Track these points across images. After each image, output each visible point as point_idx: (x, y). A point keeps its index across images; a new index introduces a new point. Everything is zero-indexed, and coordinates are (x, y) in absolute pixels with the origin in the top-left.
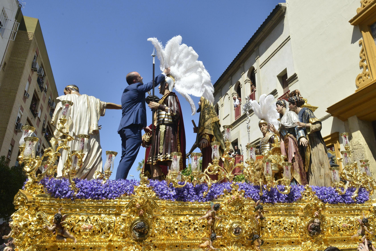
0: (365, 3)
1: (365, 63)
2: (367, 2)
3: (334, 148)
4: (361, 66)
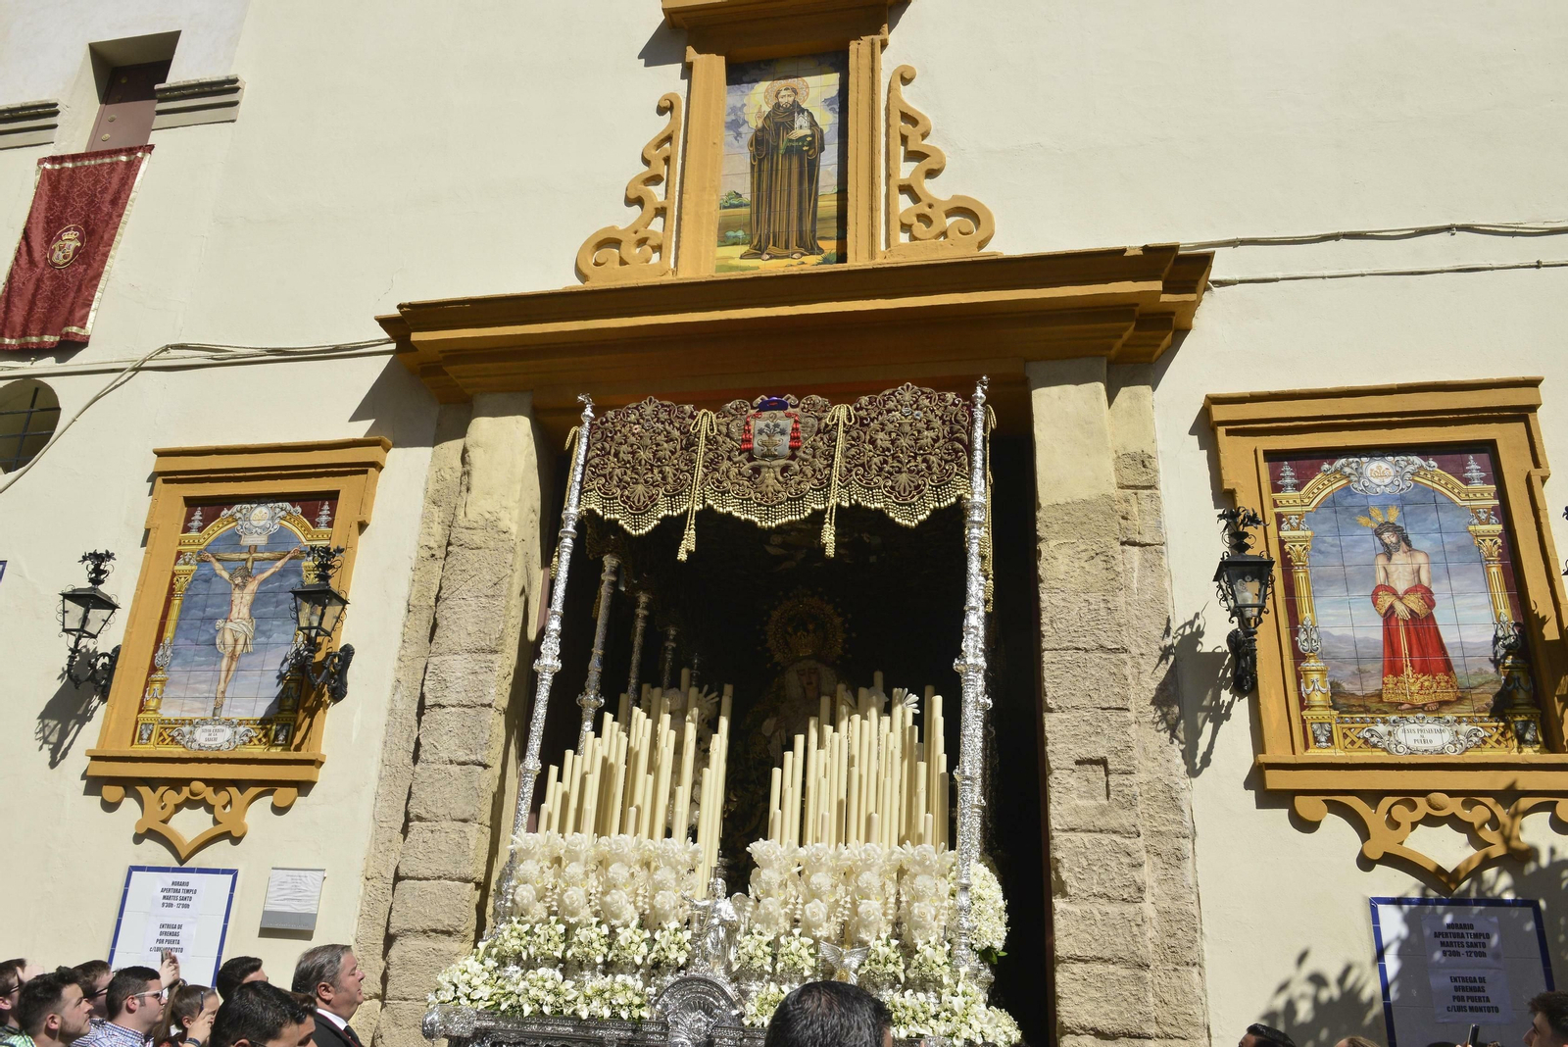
1: (658, 192)
3: (332, 514)
4: (632, 196)
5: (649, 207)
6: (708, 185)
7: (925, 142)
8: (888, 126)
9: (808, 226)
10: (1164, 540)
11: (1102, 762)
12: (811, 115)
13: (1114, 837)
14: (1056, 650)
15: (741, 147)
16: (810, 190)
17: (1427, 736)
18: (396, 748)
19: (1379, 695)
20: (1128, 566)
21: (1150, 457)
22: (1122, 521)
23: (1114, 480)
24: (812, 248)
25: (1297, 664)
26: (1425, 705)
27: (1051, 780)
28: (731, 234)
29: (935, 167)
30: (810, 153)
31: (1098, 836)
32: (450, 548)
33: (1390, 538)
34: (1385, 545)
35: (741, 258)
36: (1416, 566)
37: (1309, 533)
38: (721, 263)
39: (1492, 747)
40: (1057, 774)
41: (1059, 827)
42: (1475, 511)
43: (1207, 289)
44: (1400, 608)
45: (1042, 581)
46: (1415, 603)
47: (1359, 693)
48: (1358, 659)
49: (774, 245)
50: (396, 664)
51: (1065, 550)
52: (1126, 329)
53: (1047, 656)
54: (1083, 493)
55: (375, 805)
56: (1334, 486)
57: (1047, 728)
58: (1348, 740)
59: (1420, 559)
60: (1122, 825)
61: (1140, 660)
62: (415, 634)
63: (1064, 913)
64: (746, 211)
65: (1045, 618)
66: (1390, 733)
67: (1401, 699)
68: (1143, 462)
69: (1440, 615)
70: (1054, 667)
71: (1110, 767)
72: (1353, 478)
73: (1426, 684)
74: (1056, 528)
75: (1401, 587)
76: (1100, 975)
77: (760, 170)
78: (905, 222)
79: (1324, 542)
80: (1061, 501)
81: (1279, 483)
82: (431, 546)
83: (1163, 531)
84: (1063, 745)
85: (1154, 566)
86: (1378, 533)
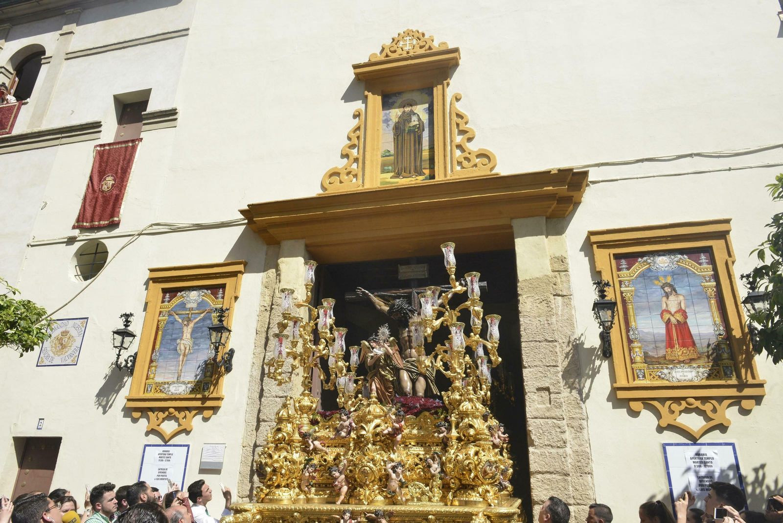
0: (391, 52)
1: (354, 152)
2: (395, 51)
3: (224, 293)
4: (344, 153)
5: (351, 159)
6: (375, 148)
7: (467, 126)
8: (451, 120)
9: (418, 163)
10: (572, 293)
11: (547, 389)
12: (418, 115)
13: (553, 420)
14: (527, 342)
15: (389, 130)
16: (419, 148)
17: (685, 374)
18: (254, 391)
19: (664, 357)
20: (557, 305)
21: (565, 258)
22: (554, 286)
23: (550, 269)
24: (421, 173)
25: (629, 345)
26: (684, 360)
27: (526, 396)
28: (386, 168)
29: (471, 137)
30: (419, 132)
31: (546, 420)
32: (273, 307)
33: (667, 289)
34: (666, 292)
35: (391, 178)
36: (679, 301)
37: (633, 288)
38: (382, 180)
39: (713, 378)
40: (529, 394)
41: (530, 417)
42: (704, 277)
43: (587, 185)
44: (673, 320)
45: (521, 313)
46: (679, 317)
47: (656, 356)
48: (655, 342)
49: (404, 172)
50: (252, 356)
51: (530, 299)
52: (553, 204)
53: (523, 345)
54: (537, 274)
55: (246, 416)
56: (644, 268)
57: (524, 375)
58: (652, 376)
59: (681, 298)
60: (556, 415)
61: (563, 345)
62: (260, 343)
63: (533, 453)
64: (392, 158)
65: (522, 328)
66: (669, 373)
67: (674, 358)
68: (562, 260)
69: (691, 322)
70: (526, 349)
71: (551, 391)
72: (651, 264)
73: (685, 351)
74: (526, 290)
75: (673, 310)
76: (549, 479)
77: (397, 140)
78: (459, 161)
79: (640, 292)
80: (528, 278)
81: (620, 267)
82: (265, 305)
83: (571, 289)
84: (531, 382)
85: (567, 305)
86: (663, 288)
